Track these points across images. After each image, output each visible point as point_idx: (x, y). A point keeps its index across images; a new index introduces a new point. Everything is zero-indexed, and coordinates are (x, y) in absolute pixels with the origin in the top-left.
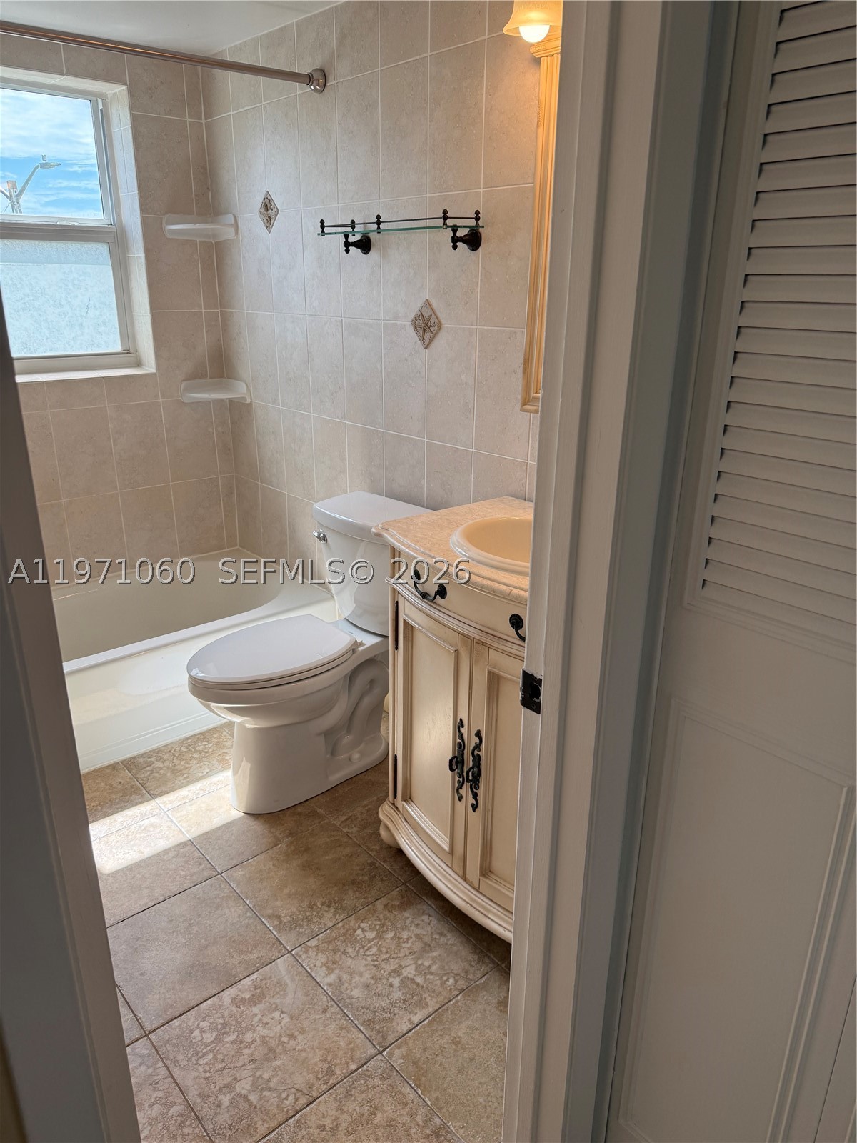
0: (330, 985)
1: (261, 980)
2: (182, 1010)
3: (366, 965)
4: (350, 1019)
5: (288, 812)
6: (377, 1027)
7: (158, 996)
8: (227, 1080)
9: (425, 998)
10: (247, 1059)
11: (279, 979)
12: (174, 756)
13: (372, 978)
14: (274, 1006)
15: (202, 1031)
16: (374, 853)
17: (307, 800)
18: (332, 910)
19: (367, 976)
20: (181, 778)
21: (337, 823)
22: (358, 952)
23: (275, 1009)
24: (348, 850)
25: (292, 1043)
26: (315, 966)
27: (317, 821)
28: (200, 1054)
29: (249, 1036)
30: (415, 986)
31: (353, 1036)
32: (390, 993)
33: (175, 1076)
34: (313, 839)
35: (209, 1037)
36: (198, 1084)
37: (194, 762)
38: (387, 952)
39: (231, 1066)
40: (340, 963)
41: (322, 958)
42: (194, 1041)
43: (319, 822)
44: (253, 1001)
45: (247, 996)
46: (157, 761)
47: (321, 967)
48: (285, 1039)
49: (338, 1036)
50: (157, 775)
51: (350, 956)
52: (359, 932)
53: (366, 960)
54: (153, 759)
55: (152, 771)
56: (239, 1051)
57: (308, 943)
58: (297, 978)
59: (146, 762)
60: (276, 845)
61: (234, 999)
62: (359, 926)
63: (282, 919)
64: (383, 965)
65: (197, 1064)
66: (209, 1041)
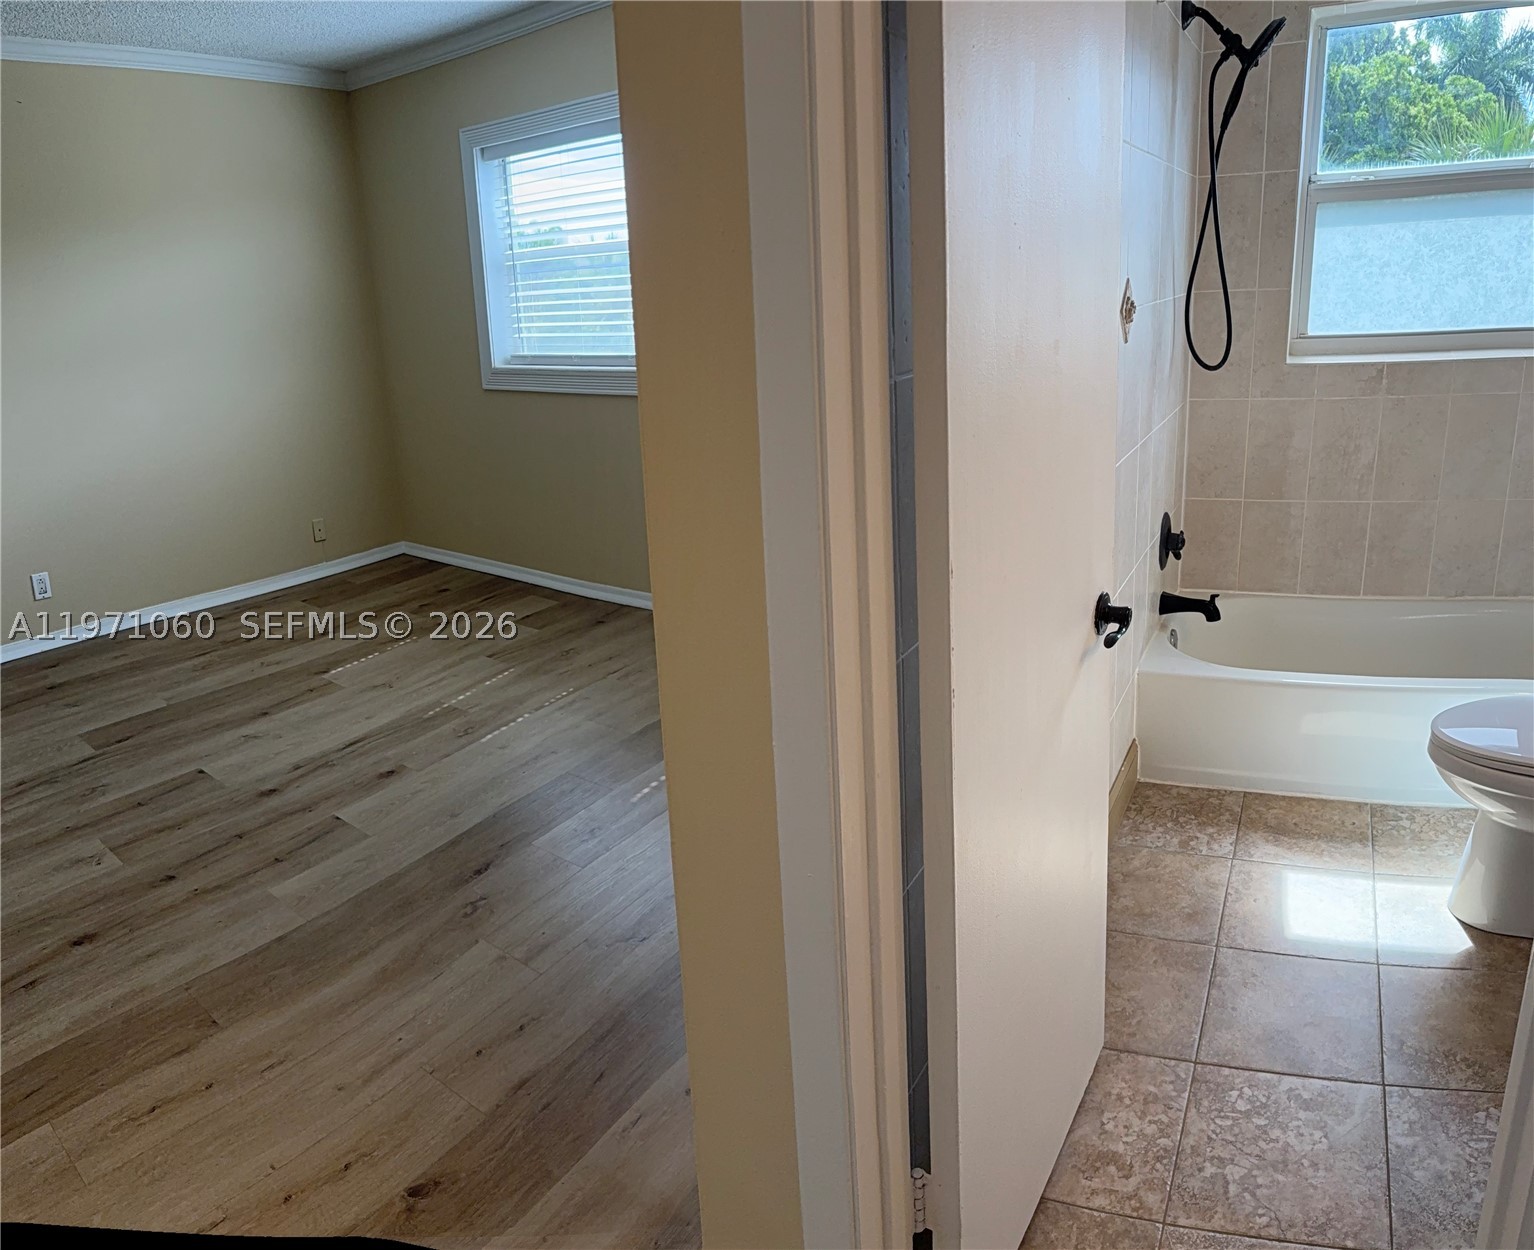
0: (1398, 1147)
1: (1331, 1091)
2: (1239, 1063)
3: (1458, 1155)
4: (1389, 1196)
5: (1506, 940)
6: (1412, 1227)
7: (1229, 1037)
8: (1225, 1155)
10: (1257, 1151)
11: (1349, 1103)
12: (1428, 821)
13: (1453, 1173)
14: (1323, 1124)
15: (1240, 1096)
18: (1470, 1072)
19: (1449, 1167)
20: (1417, 848)
22: (1461, 1135)
23: (1322, 1129)
25: (1310, 1172)
26: (1398, 1117)
28: (1222, 1114)
29: (1276, 1133)
31: (1377, 1215)
32: (1461, 1202)
33: (1189, 1115)
34: (1511, 985)
35: (1242, 1106)
36: (1200, 1138)
37: (1444, 837)
39: (1239, 1145)
40: (1430, 1133)
41: (1413, 1115)
42: (1226, 1098)
44: (1307, 1105)
45: (1306, 1096)
46: (1407, 819)
47: (1404, 1123)
48: (1306, 1163)
49: (1361, 1203)
50: (1395, 832)
51: (1447, 1134)
52: (1482, 1115)
53: (1463, 1149)
54: (1403, 815)
55: (1394, 828)
56: (1256, 1139)
57: (1411, 1090)
58: (1369, 1115)
59: (1395, 816)
60: (1462, 969)
61: (1291, 1090)
62: (1488, 1108)
63: (1404, 1047)
64: (1479, 1169)
65: (1213, 1120)
66: (1239, 1109)
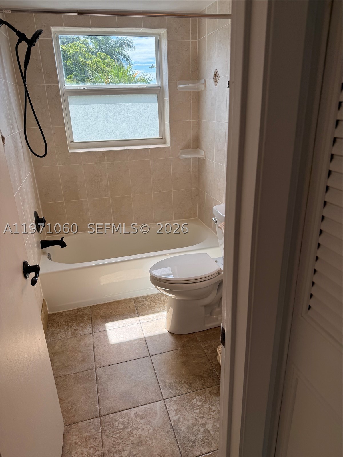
0: (174, 421)
1: (148, 409)
2: (116, 411)
3: (192, 417)
4: (176, 440)
5: (185, 336)
6: (186, 449)
7: (109, 402)
8: (120, 448)
9: (211, 443)
10: (130, 442)
11: (155, 411)
12: (152, 300)
13: (192, 424)
14: (149, 422)
15: (119, 423)
16: (214, 366)
17: (194, 333)
18: (187, 386)
19: (191, 422)
20: (151, 310)
21: (203, 346)
22: (191, 409)
23: (149, 424)
24: (203, 361)
25: (150, 442)
26: (171, 410)
27: (195, 343)
28: (115, 433)
29: (135, 432)
30: (209, 435)
31: (175, 449)
32: (197, 434)
33: (103, 438)
34: (191, 351)
35: (121, 426)
36: (110, 446)
37: (158, 304)
38: (203, 414)
39: (124, 442)
40: (182, 412)
41: (175, 407)
42: (115, 426)
43: (196, 344)
44: (142, 417)
45: (141, 414)
46: (145, 301)
47: (173, 411)
48: (148, 439)
49: (169, 446)
50: (143, 306)
51: (187, 410)
52: (195, 400)
53: (193, 414)
54: (144, 300)
55: (142, 305)
56: (129, 437)
57: (172, 398)
58: (162, 413)
59: (142, 300)
60: (176, 350)
61: (135, 413)
62: (196, 397)
63: (166, 384)
64: (199, 420)
65: (112, 436)
66: (120, 428)
